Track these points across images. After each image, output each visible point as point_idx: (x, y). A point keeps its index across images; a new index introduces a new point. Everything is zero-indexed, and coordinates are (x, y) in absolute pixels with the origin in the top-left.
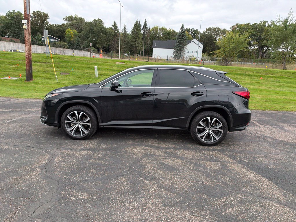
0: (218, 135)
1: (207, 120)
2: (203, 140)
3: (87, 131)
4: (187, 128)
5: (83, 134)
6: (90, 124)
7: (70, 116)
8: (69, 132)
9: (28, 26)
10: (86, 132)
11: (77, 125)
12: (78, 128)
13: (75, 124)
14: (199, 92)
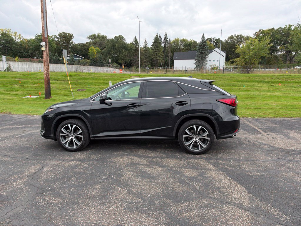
0: (206, 143)
1: (193, 128)
2: (190, 148)
3: (80, 142)
4: (174, 137)
5: (76, 146)
6: (82, 136)
7: (65, 130)
8: (64, 144)
9: (46, 48)
10: (79, 144)
11: (71, 137)
12: (72, 140)
13: (69, 136)
14: (183, 102)
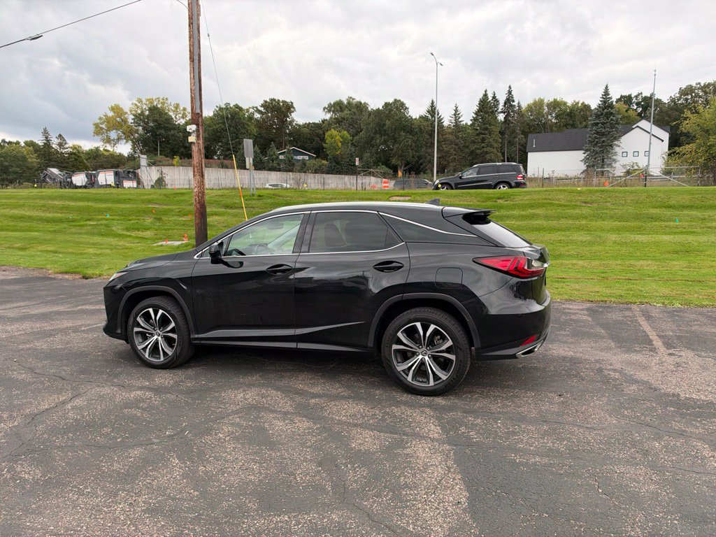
0: (446, 369)
2: (409, 378)
3: (170, 349)
4: (370, 348)
5: (164, 357)
6: (175, 336)
7: (143, 319)
8: (142, 351)
9: (198, 137)
10: (170, 352)
11: (156, 337)
12: (156, 343)
13: (152, 335)
14: (392, 262)
